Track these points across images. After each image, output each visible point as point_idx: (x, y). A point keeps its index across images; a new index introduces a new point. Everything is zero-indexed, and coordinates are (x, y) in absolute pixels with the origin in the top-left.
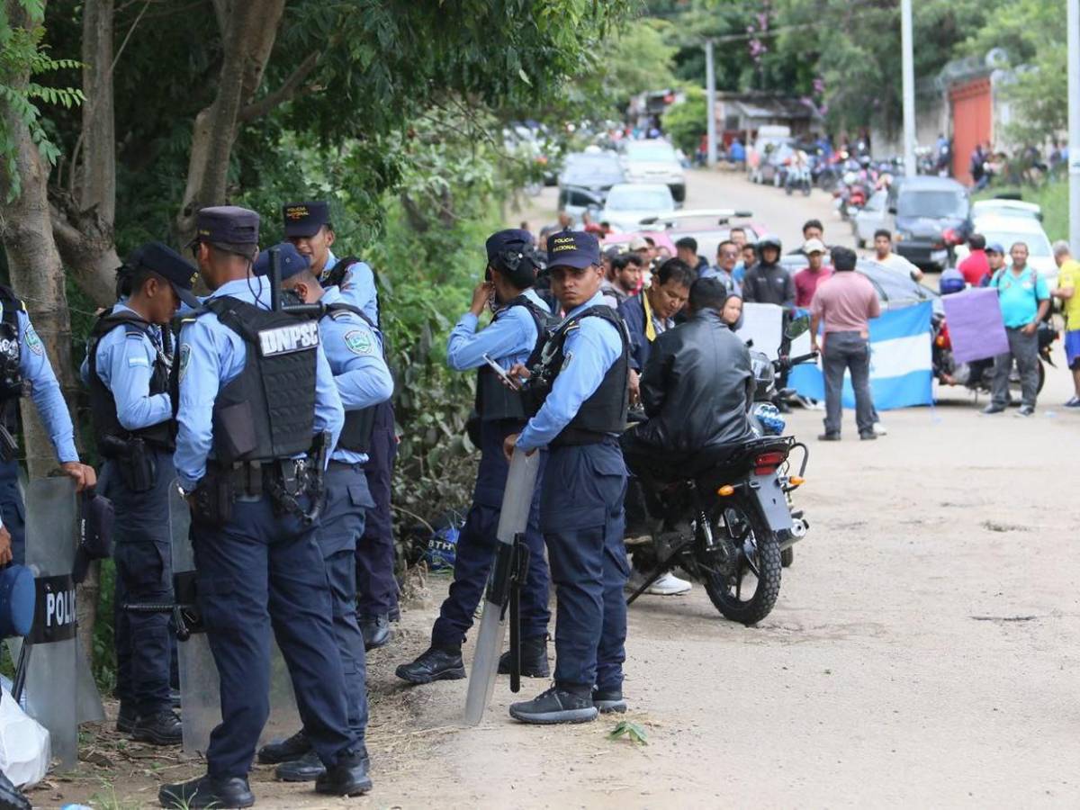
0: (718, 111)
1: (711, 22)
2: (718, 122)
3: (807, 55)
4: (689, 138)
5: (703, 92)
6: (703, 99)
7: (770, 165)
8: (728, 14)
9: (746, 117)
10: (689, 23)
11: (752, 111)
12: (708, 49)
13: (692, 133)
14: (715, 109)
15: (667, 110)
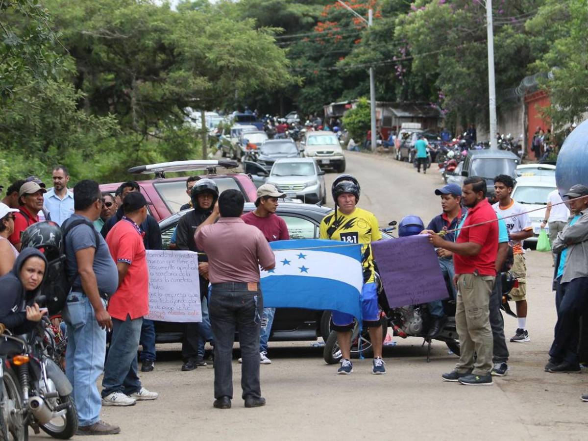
0: (378, 114)
1: (371, 54)
2: (377, 120)
3: (431, 75)
4: (360, 131)
5: (368, 101)
6: (368, 106)
7: (405, 147)
8: (382, 49)
9: (396, 117)
10: (357, 55)
11: (399, 114)
12: (371, 72)
13: (360, 128)
14: (376, 112)
15: (346, 113)
